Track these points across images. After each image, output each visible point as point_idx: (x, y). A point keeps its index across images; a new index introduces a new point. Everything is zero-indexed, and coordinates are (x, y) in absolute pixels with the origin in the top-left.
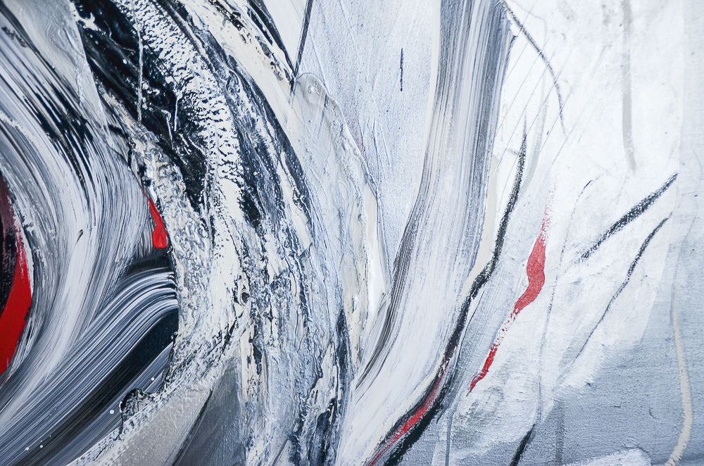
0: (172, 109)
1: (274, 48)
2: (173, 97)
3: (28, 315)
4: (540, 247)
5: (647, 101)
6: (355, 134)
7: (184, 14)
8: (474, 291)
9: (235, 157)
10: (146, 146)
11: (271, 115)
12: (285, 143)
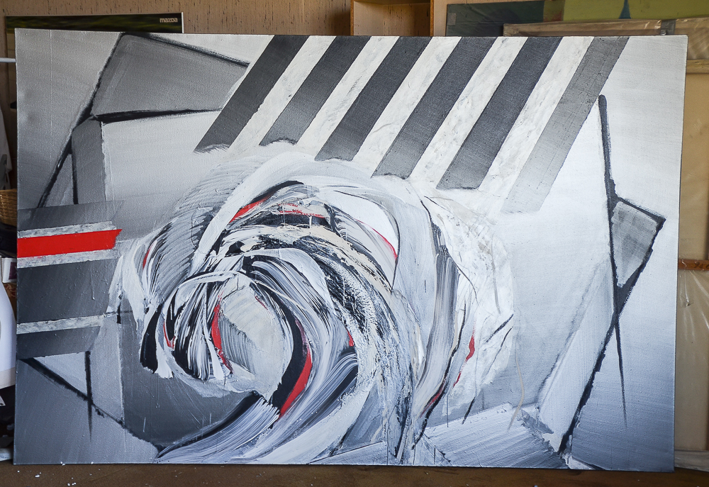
0: (354, 302)
1: (385, 282)
2: (354, 298)
3: (311, 370)
4: (473, 339)
5: (502, 292)
6: (412, 307)
7: (357, 273)
8: (453, 355)
9: (374, 316)
10: (346, 314)
11: (385, 302)
12: (390, 311)
